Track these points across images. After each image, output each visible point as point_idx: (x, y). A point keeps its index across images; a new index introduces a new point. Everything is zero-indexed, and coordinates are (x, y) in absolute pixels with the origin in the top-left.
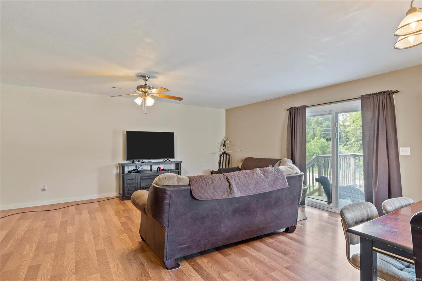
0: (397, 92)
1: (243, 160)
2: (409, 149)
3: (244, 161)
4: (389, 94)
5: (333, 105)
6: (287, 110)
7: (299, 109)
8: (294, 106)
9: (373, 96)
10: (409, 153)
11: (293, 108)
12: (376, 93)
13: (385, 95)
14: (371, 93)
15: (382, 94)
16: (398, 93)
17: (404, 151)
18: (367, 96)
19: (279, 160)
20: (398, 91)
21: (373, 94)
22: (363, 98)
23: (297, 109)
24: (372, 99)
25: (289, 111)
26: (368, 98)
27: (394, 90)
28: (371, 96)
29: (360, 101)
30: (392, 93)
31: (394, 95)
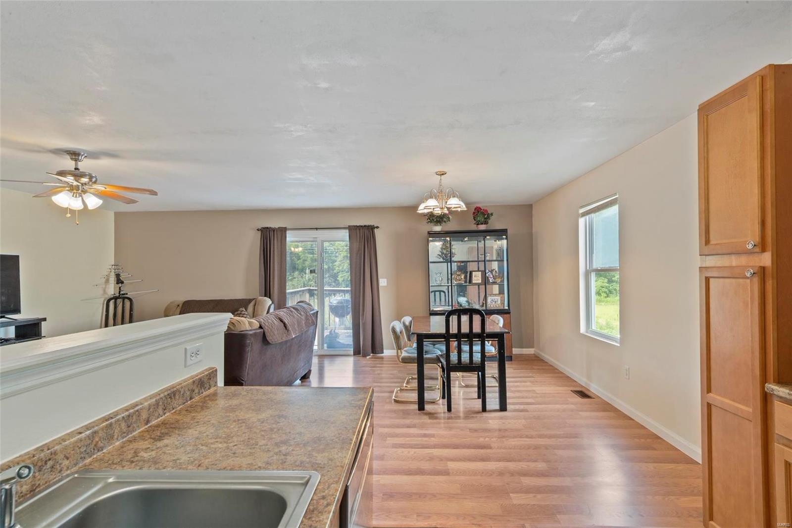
0: (377, 227)
1: (181, 305)
2: (385, 280)
3: (182, 307)
4: (372, 229)
5: (319, 232)
6: (258, 230)
7: (277, 232)
8: (269, 226)
9: (359, 228)
11: (267, 228)
12: (362, 226)
13: (369, 229)
14: (358, 225)
15: (367, 227)
16: (378, 229)
17: (383, 282)
18: (354, 228)
19: (254, 299)
20: (379, 227)
22: (352, 229)
23: (274, 231)
24: (358, 231)
25: (262, 231)
27: (375, 226)
29: (348, 231)
30: (374, 228)
31: (376, 230)
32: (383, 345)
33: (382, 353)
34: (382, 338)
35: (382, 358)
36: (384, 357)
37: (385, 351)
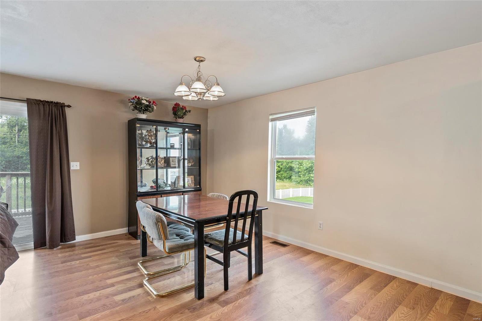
0: (69, 106)
2: (78, 163)
4: (62, 107)
9: (43, 103)
10: (78, 168)
12: (48, 101)
13: (57, 106)
14: (42, 100)
15: (55, 104)
16: (70, 108)
17: (75, 166)
18: (35, 102)
20: (71, 106)
21: (43, 101)
22: (32, 104)
24: (41, 106)
26: (37, 104)
27: (66, 104)
28: (41, 103)
29: (26, 105)
30: (65, 106)
31: (67, 109)
32: (74, 232)
33: (74, 240)
34: (74, 225)
35: (73, 246)
36: (77, 244)
37: (76, 237)
